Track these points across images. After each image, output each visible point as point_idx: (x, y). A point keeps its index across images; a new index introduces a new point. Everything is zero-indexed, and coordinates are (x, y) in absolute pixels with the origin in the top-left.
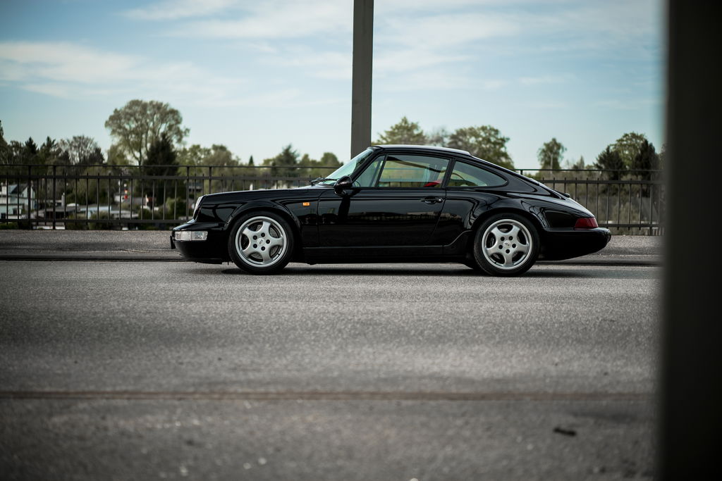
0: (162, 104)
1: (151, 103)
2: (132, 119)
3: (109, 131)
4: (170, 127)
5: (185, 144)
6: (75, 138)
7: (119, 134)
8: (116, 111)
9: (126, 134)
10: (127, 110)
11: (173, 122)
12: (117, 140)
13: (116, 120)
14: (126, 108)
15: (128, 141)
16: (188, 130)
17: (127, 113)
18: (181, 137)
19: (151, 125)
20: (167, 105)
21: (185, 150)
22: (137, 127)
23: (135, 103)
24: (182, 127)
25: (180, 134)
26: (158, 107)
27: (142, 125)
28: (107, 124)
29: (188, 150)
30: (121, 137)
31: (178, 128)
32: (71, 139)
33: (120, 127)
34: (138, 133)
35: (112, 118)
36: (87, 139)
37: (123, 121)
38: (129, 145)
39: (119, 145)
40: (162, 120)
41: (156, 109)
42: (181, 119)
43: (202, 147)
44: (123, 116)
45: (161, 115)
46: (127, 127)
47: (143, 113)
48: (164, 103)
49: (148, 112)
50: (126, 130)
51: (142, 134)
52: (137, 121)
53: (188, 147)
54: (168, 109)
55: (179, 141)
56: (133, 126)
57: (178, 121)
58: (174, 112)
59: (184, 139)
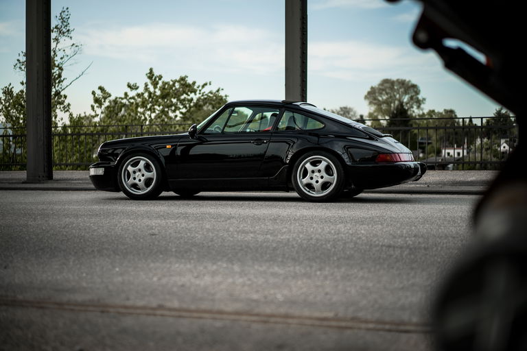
0: (405, 81)
1: (398, 80)
2: (384, 92)
3: (367, 102)
4: (411, 98)
5: (422, 110)
6: (341, 108)
7: (375, 104)
8: (372, 88)
9: (379, 104)
10: (381, 87)
11: (413, 94)
12: (373, 108)
13: (372, 95)
14: (380, 85)
15: (381, 108)
16: (424, 99)
17: (380, 89)
18: (420, 104)
19: (398, 96)
20: (409, 81)
21: (423, 114)
22: (388, 98)
23: (386, 81)
24: (420, 97)
25: (419, 103)
26: (402, 83)
27: (391, 97)
28: (366, 97)
29: (426, 113)
30: (376, 107)
31: (418, 98)
32: (339, 109)
33: (375, 99)
34: (387, 102)
35: (369, 93)
36: (350, 109)
37: (377, 94)
38: (382, 111)
39: (375, 111)
40: (406, 93)
41: (401, 85)
42: (420, 91)
43: (436, 111)
44: (377, 91)
45: (405, 88)
46: (380, 99)
47: (392, 88)
48: (407, 80)
49: (396, 87)
50: (379, 100)
51: (391, 103)
52: (387, 94)
53: (426, 111)
54: (410, 84)
55: (419, 107)
56: (384, 98)
57: (417, 93)
58: (414, 86)
59: (422, 106)
